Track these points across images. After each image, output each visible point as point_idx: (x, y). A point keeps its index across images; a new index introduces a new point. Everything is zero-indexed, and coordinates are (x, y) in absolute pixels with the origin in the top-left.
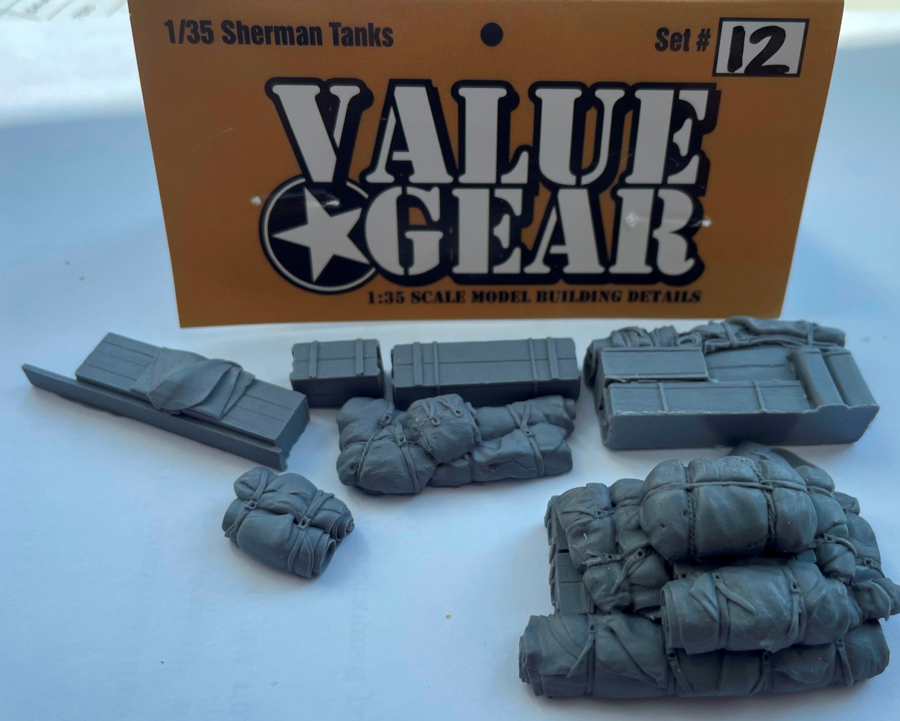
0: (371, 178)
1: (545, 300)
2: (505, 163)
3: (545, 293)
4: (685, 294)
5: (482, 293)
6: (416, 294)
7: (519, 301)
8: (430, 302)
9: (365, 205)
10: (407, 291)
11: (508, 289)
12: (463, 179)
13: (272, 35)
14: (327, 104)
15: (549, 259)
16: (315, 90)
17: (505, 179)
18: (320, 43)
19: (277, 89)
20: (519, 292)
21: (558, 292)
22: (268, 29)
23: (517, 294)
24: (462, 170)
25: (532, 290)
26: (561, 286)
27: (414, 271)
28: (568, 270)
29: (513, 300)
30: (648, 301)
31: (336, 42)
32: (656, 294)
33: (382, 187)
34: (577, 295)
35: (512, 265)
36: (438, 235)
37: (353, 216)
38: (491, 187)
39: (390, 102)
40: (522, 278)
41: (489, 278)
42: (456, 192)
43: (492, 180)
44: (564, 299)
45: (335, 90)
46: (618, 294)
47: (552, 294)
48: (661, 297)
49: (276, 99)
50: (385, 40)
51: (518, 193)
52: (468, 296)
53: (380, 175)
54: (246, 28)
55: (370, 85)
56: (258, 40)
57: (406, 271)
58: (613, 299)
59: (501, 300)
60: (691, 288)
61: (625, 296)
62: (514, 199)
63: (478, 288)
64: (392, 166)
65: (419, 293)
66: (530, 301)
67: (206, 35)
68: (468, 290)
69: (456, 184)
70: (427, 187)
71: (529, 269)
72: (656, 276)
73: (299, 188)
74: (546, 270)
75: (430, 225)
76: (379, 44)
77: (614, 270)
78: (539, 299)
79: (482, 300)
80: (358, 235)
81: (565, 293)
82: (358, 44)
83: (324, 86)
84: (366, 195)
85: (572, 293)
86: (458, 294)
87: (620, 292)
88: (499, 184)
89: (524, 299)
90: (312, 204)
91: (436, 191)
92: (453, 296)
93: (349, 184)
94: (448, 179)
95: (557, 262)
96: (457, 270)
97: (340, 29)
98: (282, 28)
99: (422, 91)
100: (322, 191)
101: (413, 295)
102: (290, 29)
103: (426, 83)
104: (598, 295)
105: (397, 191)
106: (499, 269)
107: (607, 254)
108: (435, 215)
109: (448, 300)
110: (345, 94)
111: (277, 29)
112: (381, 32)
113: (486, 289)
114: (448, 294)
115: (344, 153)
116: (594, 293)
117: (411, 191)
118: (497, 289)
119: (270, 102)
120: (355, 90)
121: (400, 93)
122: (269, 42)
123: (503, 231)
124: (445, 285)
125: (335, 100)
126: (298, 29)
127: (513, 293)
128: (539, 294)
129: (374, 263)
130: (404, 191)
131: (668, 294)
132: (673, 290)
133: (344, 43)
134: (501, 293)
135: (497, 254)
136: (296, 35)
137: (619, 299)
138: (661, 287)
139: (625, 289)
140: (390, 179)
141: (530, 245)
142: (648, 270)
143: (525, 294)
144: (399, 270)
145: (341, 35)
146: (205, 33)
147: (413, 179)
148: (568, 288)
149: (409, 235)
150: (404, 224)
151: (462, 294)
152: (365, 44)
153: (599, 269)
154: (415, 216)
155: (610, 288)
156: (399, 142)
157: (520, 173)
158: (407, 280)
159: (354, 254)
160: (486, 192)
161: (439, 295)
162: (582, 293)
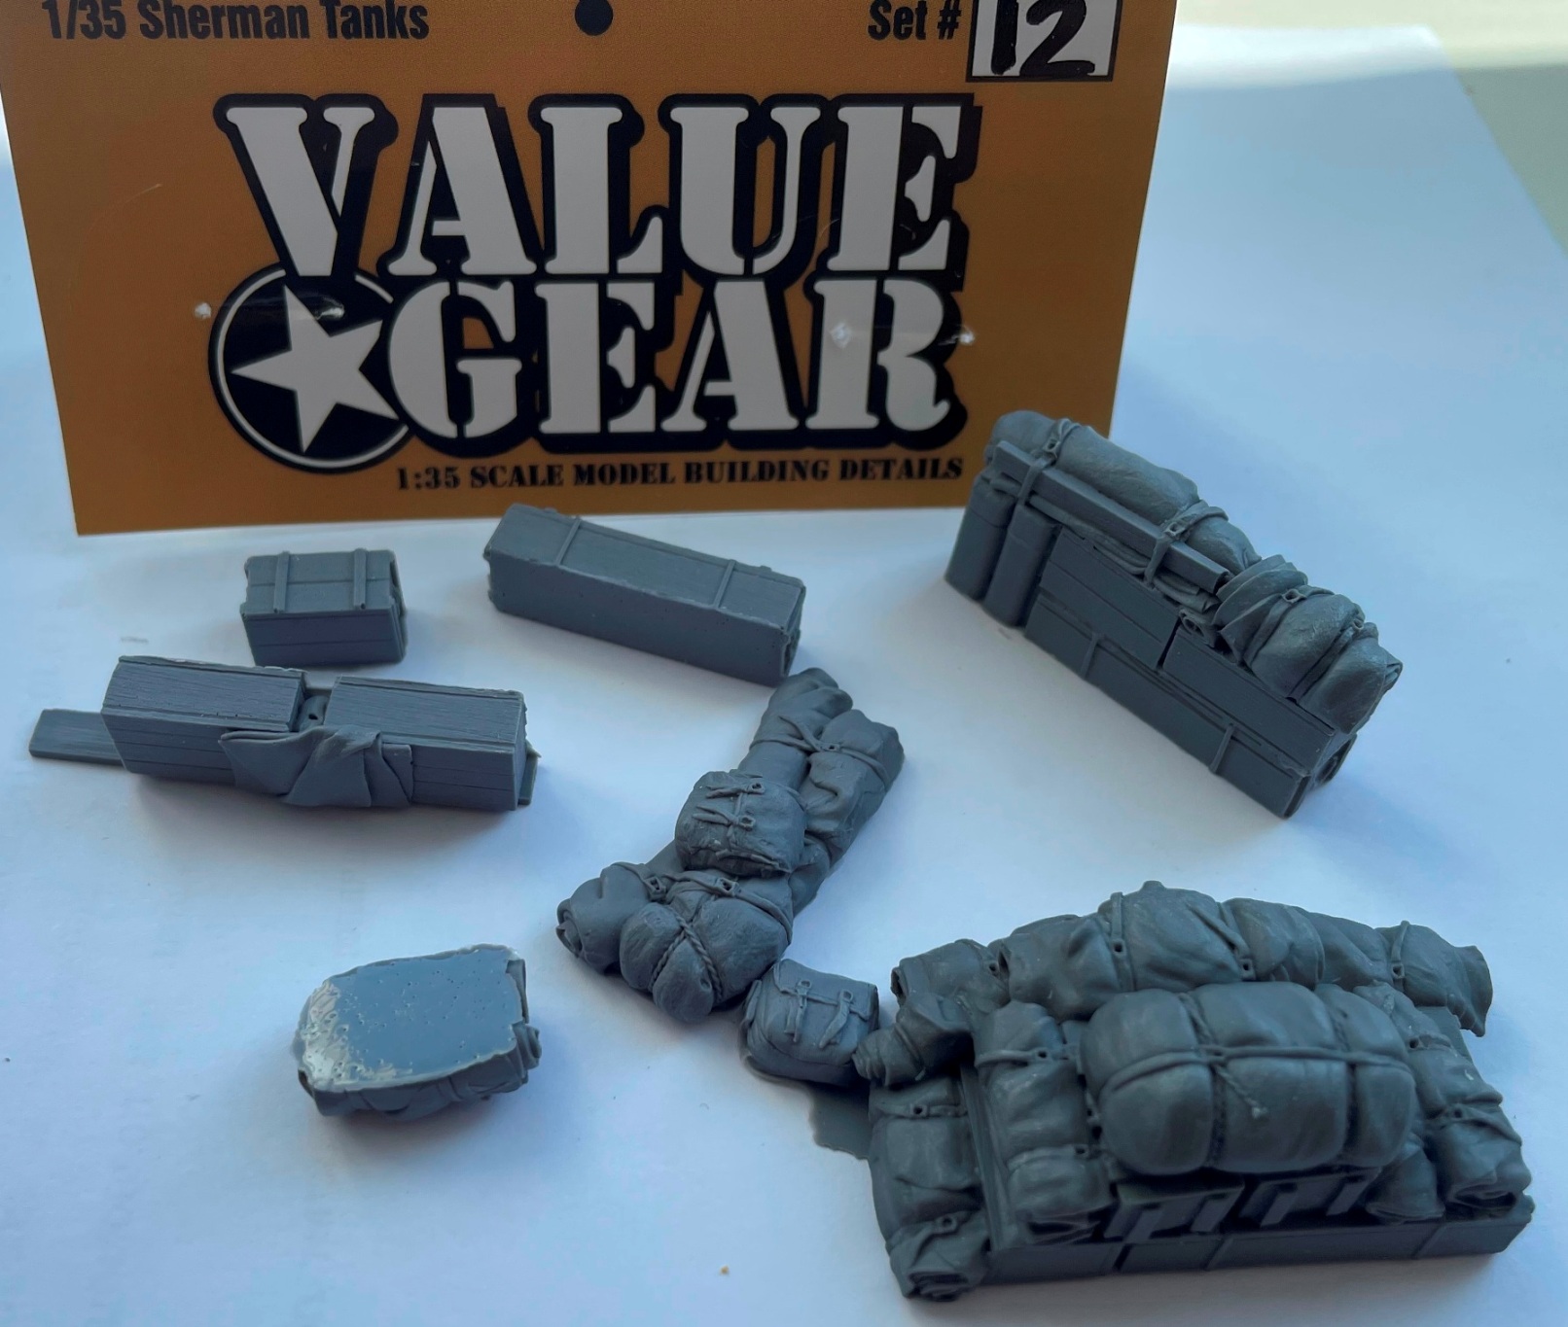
0: (396, 268)
1: (699, 478)
2: (623, 240)
3: (699, 466)
4: (936, 463)
5: (591, 467)
6: (479, 471)
7: (654, 482)
8: (502, 486)
9: (387, 315)
10: (464, 466)
11: (636, 459)
12: (552, 267)
13: (225, 20)
14: (319, 140)
15: (705, 406)
16: (300, 115)
17: (625, 265)
18: (305, 34)
19: (234, 115)
20: (654, 465)
21: (722, 464)
22: (218, 11)
23: (651, 468)
24: (550, 251)
25: (677, 461)
26: (725, 453)
27: (475, 429)
28: (735, 424)
29: (645, 480)
30: (874, 478)
31: (332, 33)
32: (887, 465)
33: (415, 283)
34: (753, 470)
35: (639, 418)
36: (513, 366)
37: (366, 335)
38: (602, 280)
39: (426, 133)
40: (658, 440)
41: (603, 441)
42: (542, 290)
43: (603, 267)
44: (732, 478)
45: (332, 114)
46: (822, 466)
47: (710, 466)
48: (895, 470)
49: (233, 132)
50: (414, 26)
51: (648, 289)
52: (568, 474)
53: (412, 262)
54: (179, 9)
55: (392, 107)
56: (200, 30)
57: (461, 430)
58: (815, 474)
59: (624, 480)
60: (945, 454)
61: (835, 469)
62: (641, 300)
63: (585, 460)
64: (433, 247)
65: (484, 468)
66: (673, 481)
67: (113, 22)
68: (568, 462)
69: (542, 276)
70: (492, 281)
71: (670, 425)
72: (886, 432)
73: (274, 288)
74: (698, 425)
75: (499, 349)
76: (404, 34)
77: (814, 423)
78: (688, 478)
79: (591, 481)
80: (376, 368)
81: (732, 466)
82: (369, 35)
83: (314, 107)
84: (389, 298)
85: (745, 466)
86: (550, 469)
87: (827, 463)
88: (614, 275)
89: (664, 478)
90: (298, 315)
91: (507, 287)
92: (542, 474)
93: (359, 279)
94: (528, 267)
95: (718, 409)
96: (547, 427)
97: (338, 10)
98: (242, 10)
99: (479, 114)
100: (313, 291)
101: (474, 473)
102: (254, 9)
103: (486, 101)
104: (789, 468)
105: (442, 289)
106: (617, 425)
107: (801, 395)
108: (508, 332)
109: (534, 481)
110: (349, 121)
111: (233, 11)
112: (408, 13)
113: (598, 460)
114: (533, 470)
115: (350, 223)
116: (783, 465)
117: (465, 289)
118: (616, 459)
119: (222, 137)
120: (365, 115)
121: (444, 118)
122: (219, 34)
123: (623, 357)
124: (529, 453)
125: (333, 133)
126: (268, 10)
127: (645, 467)
128: (688, 466)
129: (404, 417)
130: (454, 289)
131: (908, 464)
132: (915, 456)
133: (347, 34)
134: (624, 467)
135: (614, 397)
136: (264, 20)
137: (825, 474)
138: (894, 452)
139: (834, 457)
140: (428, 268)
141: (670, 383)
142: (871, 422)
143: (664, 467)
144: (447, 429)
145: (340, 20)
146: (110, 19)
147: (467, 268)
148: (739, 456)
149: (464, 366)
150: (454, 348)
151: (557, 470)
152: (381, 35)
153: (790, 423)
154: (473, 333)
155: (808, 455)
156: (444, 204)
157: (648, 256)
158: (461, 447)
159: (370, 401)
160: (592, 289)
161: (518, 470)
162: (762, 465)
